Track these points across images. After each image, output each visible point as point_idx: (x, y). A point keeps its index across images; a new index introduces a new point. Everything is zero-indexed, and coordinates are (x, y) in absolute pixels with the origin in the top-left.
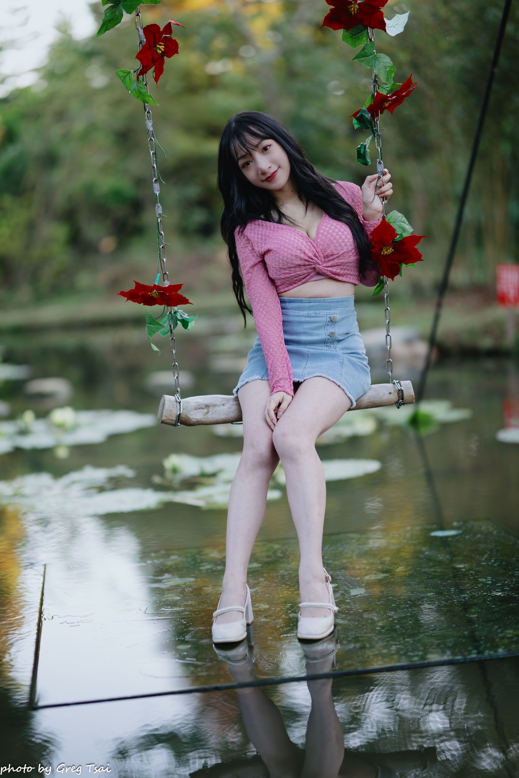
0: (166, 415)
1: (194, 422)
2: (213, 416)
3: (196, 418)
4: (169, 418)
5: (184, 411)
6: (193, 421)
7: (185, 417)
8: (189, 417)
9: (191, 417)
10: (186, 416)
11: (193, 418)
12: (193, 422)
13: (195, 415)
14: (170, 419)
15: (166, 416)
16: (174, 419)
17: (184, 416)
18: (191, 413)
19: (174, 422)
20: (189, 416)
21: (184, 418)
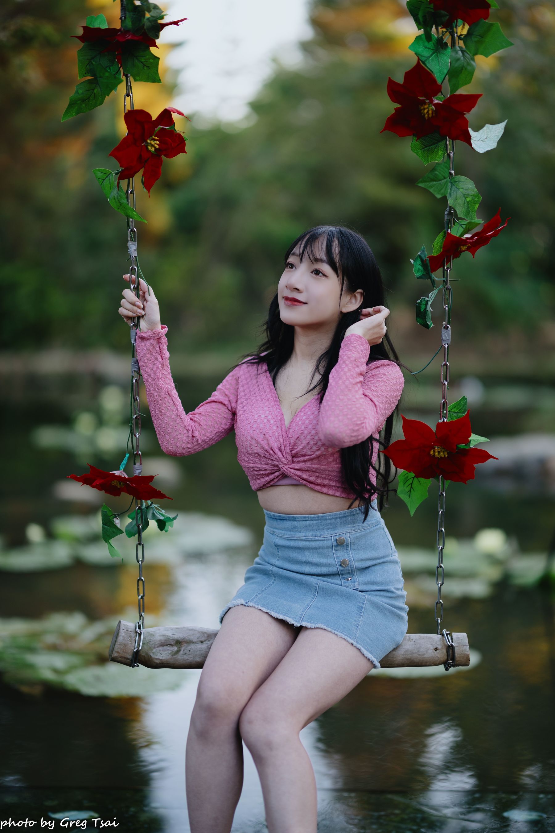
0: (119, 650)
1: (157, 664)
2: (186, 657)
3: (160, 658)
4: (123, 655)
5: (145, 646)
6: (155, 662)
7: (146, 656)
8: (151, 657)
9: (154, 657)
10: (147, 654)
11: (156, 658)
12: (155, 664)
13: (159, 654)
14: (123, 657)
15: (118, 652)
16: (130, 656)
17: (144, 654)
18: (154, 650)
19: (128, 661)
20: (151, 654)
21: (144, 656)
